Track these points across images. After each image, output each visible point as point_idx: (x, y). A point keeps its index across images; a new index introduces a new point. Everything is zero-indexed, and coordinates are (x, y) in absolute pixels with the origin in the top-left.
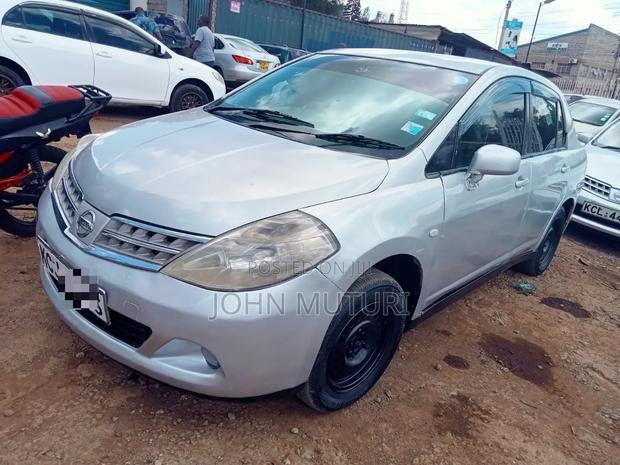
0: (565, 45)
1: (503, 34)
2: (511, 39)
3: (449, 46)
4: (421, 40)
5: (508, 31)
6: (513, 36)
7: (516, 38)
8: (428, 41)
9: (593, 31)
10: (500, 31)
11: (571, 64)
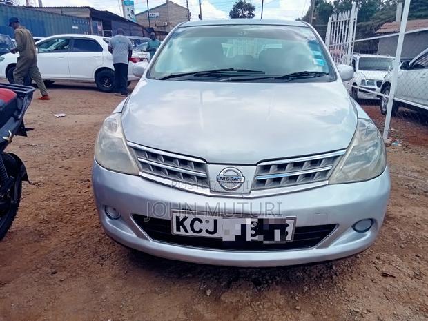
0: (157, 14)
1: (124, 10)
2: (130, 13)
3: (99, 20)
4: (78, 17)
5: (126, 7)
6: (130, 11)
7: (133, 12)
8: (84, 18)
9: (169, 4)
10: (121, 8)
11: (165, 26)
